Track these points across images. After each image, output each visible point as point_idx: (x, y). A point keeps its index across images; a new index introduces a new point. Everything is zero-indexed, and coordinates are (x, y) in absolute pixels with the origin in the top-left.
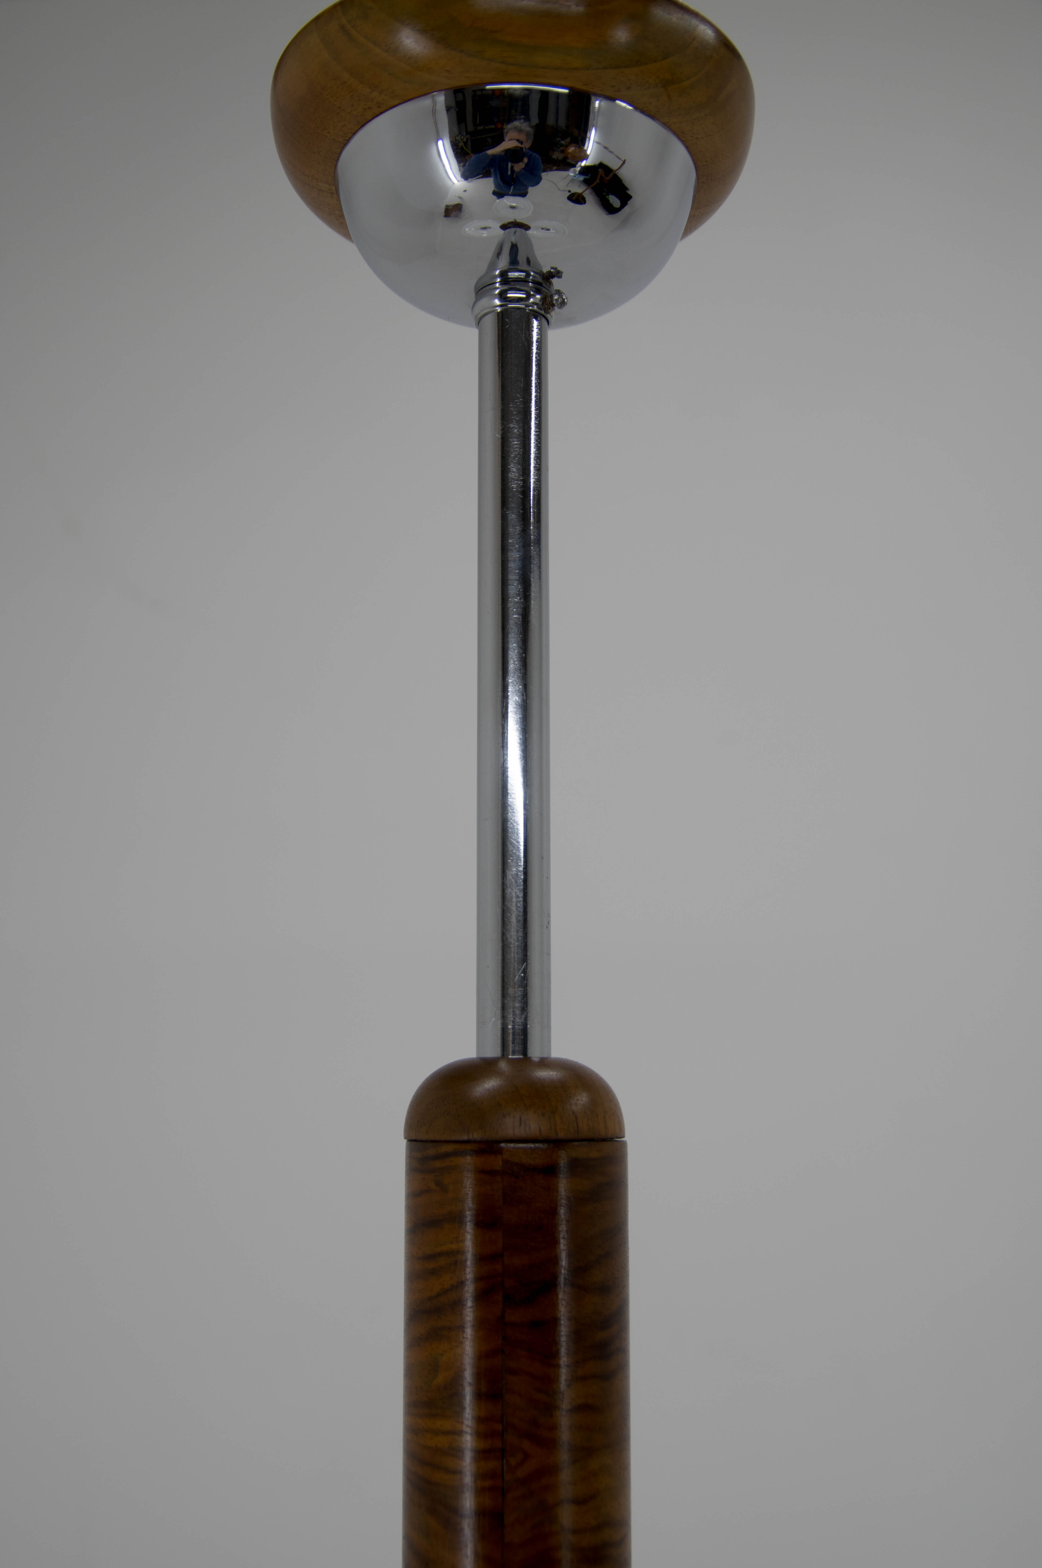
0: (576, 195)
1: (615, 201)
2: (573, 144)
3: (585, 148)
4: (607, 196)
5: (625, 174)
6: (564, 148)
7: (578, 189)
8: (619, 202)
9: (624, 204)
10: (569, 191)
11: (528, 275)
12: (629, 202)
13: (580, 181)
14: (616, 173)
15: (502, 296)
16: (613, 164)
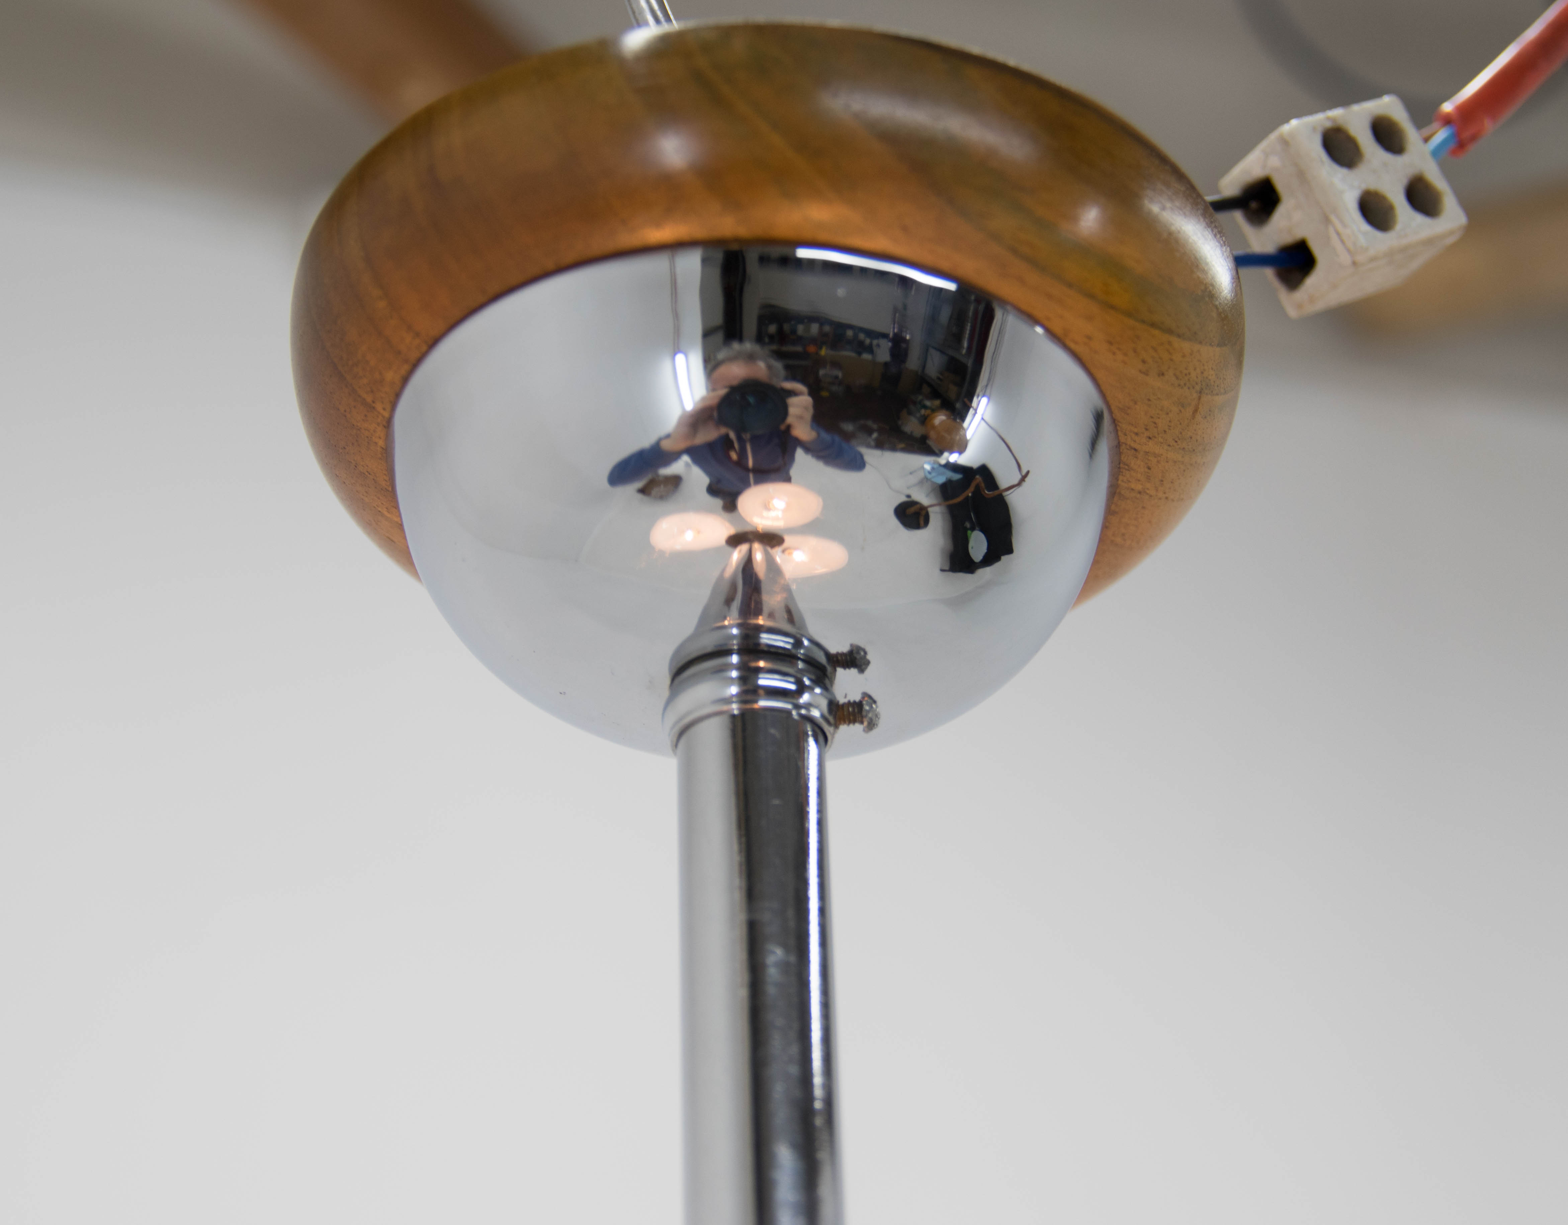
0: (918, 506)
1: (978, 545)
2: (944, 411)
3: (965, 424)
4: (969, 532)
5: (1017, 501)
6: (928, 412)
7: (923, 498)
8: (986, 551)
9: (991, 558)
10: (909, 496)
11: (798, 644)
12: (1004, 558)
13: (933, 483)
14: (1005, 494)
15: (748, 675)
16: (1005, 476)
